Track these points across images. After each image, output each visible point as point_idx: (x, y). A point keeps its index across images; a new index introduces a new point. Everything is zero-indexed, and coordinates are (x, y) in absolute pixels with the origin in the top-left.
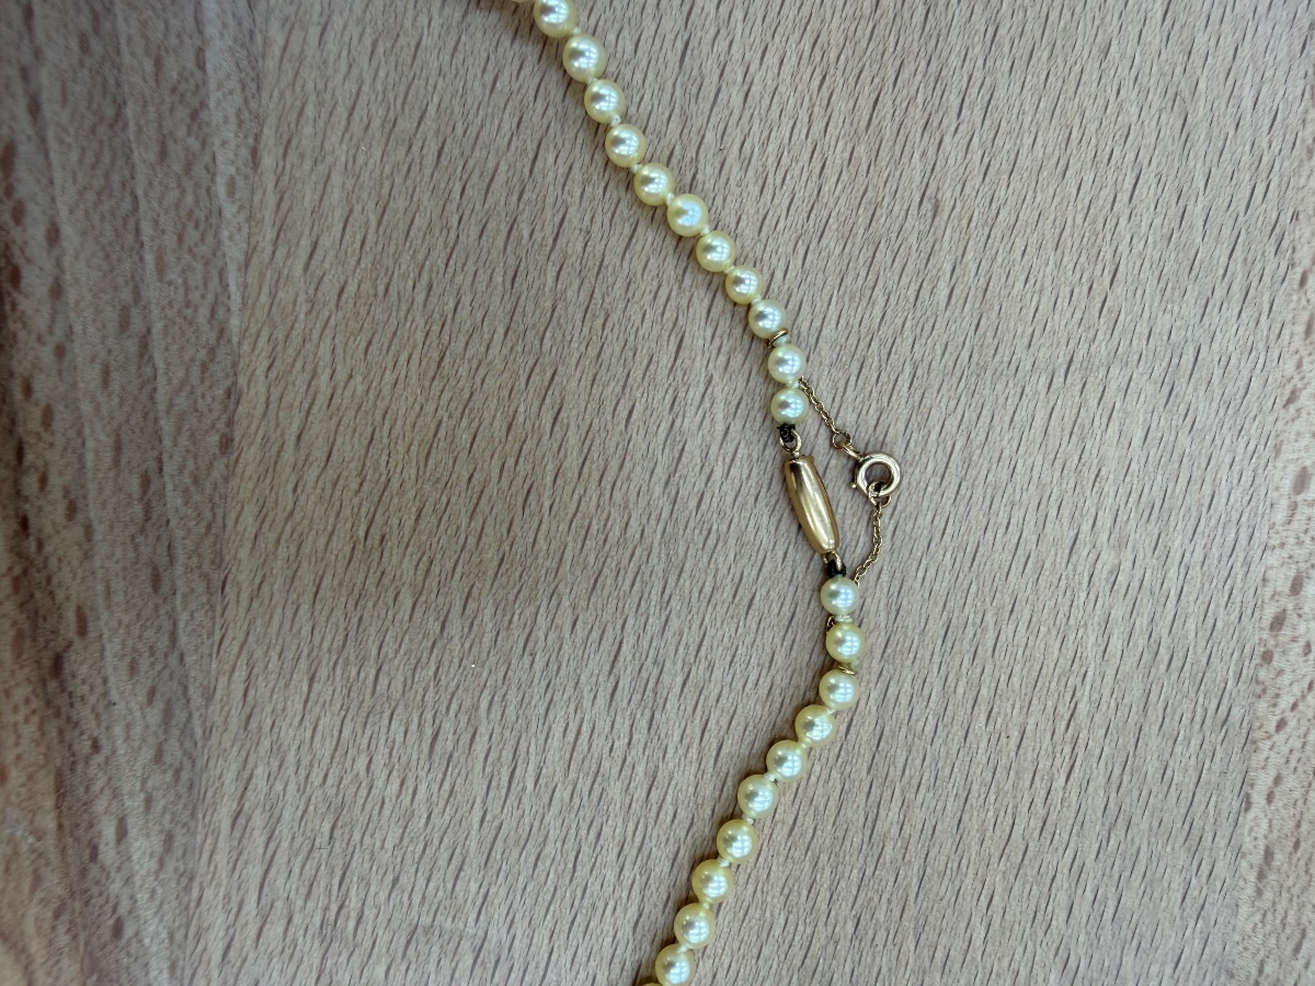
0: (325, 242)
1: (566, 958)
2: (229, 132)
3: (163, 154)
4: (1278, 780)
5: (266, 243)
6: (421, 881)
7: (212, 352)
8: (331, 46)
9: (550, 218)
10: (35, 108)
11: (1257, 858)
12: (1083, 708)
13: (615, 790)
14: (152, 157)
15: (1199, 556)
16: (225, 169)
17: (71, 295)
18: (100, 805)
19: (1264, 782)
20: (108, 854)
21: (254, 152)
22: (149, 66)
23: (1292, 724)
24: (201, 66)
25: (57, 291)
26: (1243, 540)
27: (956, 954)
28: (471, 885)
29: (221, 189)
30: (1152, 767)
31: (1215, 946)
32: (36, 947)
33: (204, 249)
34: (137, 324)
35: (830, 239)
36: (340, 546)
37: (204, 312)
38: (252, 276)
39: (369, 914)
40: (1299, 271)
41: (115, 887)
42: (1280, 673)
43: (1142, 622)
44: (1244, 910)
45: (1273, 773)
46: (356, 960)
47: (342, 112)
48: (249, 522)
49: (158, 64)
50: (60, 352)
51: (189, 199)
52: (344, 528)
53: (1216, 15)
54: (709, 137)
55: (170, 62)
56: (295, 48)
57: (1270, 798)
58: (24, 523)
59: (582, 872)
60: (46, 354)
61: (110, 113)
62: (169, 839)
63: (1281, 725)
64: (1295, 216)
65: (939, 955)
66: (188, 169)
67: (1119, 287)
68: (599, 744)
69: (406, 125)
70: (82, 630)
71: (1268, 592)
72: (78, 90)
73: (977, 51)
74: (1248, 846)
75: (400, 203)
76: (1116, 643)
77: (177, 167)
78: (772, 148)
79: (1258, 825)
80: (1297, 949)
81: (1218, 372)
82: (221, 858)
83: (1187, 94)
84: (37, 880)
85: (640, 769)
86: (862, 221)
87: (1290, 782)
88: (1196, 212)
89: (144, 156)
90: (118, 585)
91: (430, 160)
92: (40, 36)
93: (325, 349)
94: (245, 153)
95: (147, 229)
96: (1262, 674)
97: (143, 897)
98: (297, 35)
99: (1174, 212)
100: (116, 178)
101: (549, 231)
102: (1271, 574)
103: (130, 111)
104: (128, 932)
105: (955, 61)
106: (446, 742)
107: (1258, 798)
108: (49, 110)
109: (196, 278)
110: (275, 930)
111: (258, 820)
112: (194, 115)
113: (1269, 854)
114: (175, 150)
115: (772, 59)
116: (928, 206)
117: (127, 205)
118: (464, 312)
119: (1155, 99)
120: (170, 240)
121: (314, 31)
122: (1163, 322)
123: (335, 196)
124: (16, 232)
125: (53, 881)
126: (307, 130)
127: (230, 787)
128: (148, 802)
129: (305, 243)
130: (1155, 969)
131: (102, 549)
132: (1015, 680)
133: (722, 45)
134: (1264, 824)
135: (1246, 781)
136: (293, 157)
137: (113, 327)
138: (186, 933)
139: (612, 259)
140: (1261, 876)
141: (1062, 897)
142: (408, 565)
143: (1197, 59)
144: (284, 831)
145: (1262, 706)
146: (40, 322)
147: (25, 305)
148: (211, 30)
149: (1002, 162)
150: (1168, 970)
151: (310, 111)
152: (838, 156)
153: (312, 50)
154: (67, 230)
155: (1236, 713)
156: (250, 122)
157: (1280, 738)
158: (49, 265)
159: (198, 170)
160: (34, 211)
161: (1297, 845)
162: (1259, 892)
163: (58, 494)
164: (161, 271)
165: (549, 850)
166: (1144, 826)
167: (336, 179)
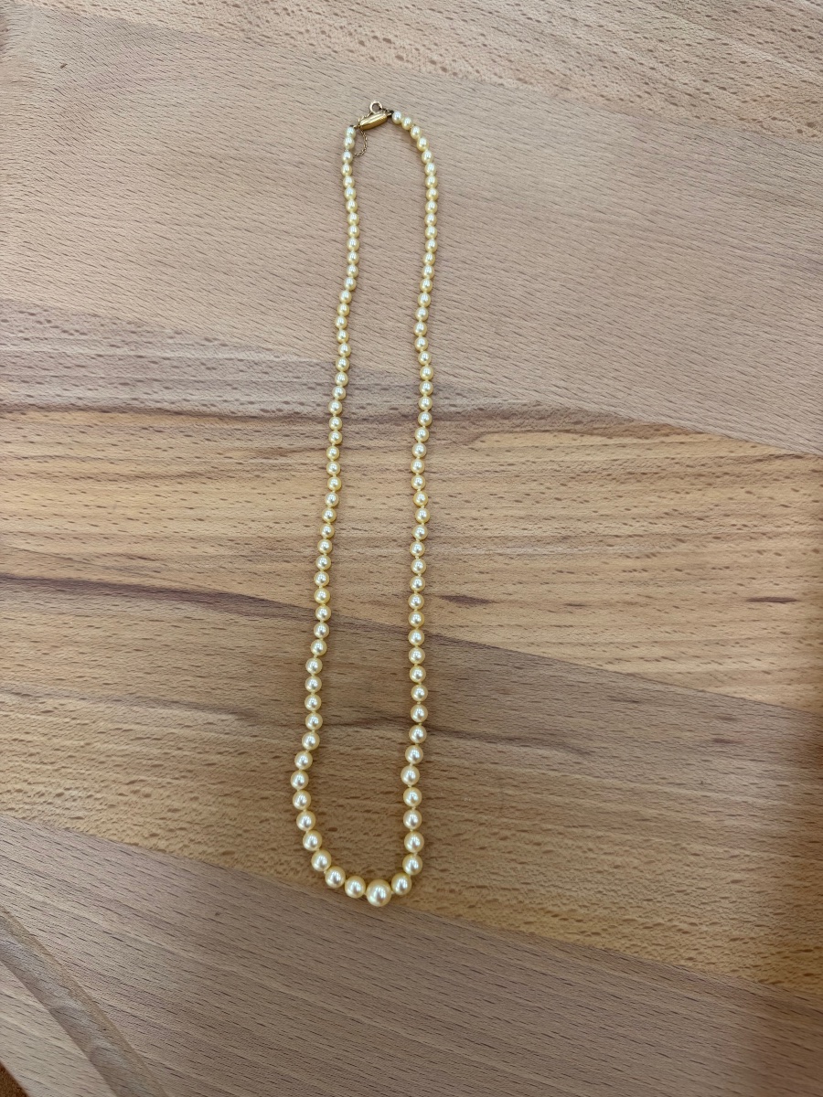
0: (295, 334)
1: (513, 293)
2: (261, 356)
3: (266, 373)
4: (495, 74)
5: (294, 350)
6: (482, 330)
7: (323, 368)
8: (240, 326)
9: (293, 273)
10: (252, 403)
11: (520, 83)
12: (462, 133)
13: (464, 273)
14: (267, 376)
15: (419, 93)
16: (272, 358)
17: (304, 401)
18: (446, 410)
19: (495, 79)
20: (459, 410)
21: (267, 350)
22: (241, 373)
23: (478, 68)
24: (241, 360)
25: (302, 404)
26: (416, 78)
27: (533, 179)
28: (486, 316)
29: (277, 360)
30: (484, 114)
31: (546, 100)
32: (482, 430)
33: (294, 366)
34: (313, 386)
35: (308, 194)
36: (381, 341)
37: (311, 368)
38: (302, 354)
39: (489, 344)
40: (332, 53)
41: (469, 409)
42: (460, 70)
43: (438, 113)
44: (536, 89)
45: (493, 76)
46: (502, 349)
47: (258, 326)
48: (371, 364)
49: (242, 371)
50: (318, 405)
51: (280, 368)
52: (376, 339)
53: (249, 72)
54: (274, 226)
55: (241, 368)
56: (239, 336)
57: (501, 77)
58: (365, 420)
59: (488, 285)
60: (319, 409)
61: (254, 385)
62: (458, 394)
63: (478, 72)
64: (315, 53)
65: (533, 184)
66: (271, 367)
67: (331, 110)
68: (451, 276)
69: (263, 309)
70: (396, 409)
71: (434, 72)
72: (247, 392)
73: (255, 147)
74: (515, 86)
75: (285, 313)
76: (443, 121)
77: (270, 370)
78: (278, 209)
79: (510, 82)
80: (552, 73)
81: (362, 82)
82: (466, 381)
83: (273, 84)
84: (464, 427)
85: (460, 265)
86: (302, 185)
87: (497, 71)
88: (310, 84)
89: (266, 378)
90: (385, 399)
91: (274, 304)
92: (232, 399)
93: (325, 338)
94: (268, 352)
95: (286, 380)
96: (460, 76)
97: (473, 402)
98: (235, 334)
99: (309, 91)
100: (272, 386)
101: (297, 274)
102: (428, 70)
103: (254, 380)
104: (483, 407)
105: (257, 154)
106: (443, 319)
107: (500, 81)
108: (252, 399)
109: (302, 369)
110: (489, 370)
111: (457, 371)
112: (256, 364)
113: (519, 79)
114: (266, 370)
115: (252, 206)
116: (300, 165)
117: (280, 384)
118: (318, 300)
119: (273, 94)
120: (290, 374)
121: (235, 330)
122: (344, 98)
123: (282, 330)
124: (285, 412)
125: (464, 424)
126: (262, 335)
127: (446, 377)
128: (447, 398)
129: (295, 340)
130: (549, 119)
131: (374, 402)
132: (450, 153)
133: (247, 220)
134: (509, 80)
135: (494, 85)
136: (270, 340)
137: (313, 391)
138: (485, 393)
139: (307, 257)
140: (526, 83)
141: (521, 146)
142: (390, 323)
143: (263, 80)
144: (461, 365)
145: (471, 77)
146: (310, 409)
147: (305, 412)
148: (233, 357)
149: (289, 142)
150: (550, 115)
151: (256, 334)
152: (282, 190)
153: (240, 332)
154: (285, 399)
155: (472, 86)
156: (259, 349)
157: (482, 72)
158: (295, 405)
159: (271, 365)
160: (279, 406)
161: (518, 70)
162: (531, 84)
163: (357, 411)
164: (298, 378)
165: (479, 293)
166: (503, 118)
167: (277, 330)
